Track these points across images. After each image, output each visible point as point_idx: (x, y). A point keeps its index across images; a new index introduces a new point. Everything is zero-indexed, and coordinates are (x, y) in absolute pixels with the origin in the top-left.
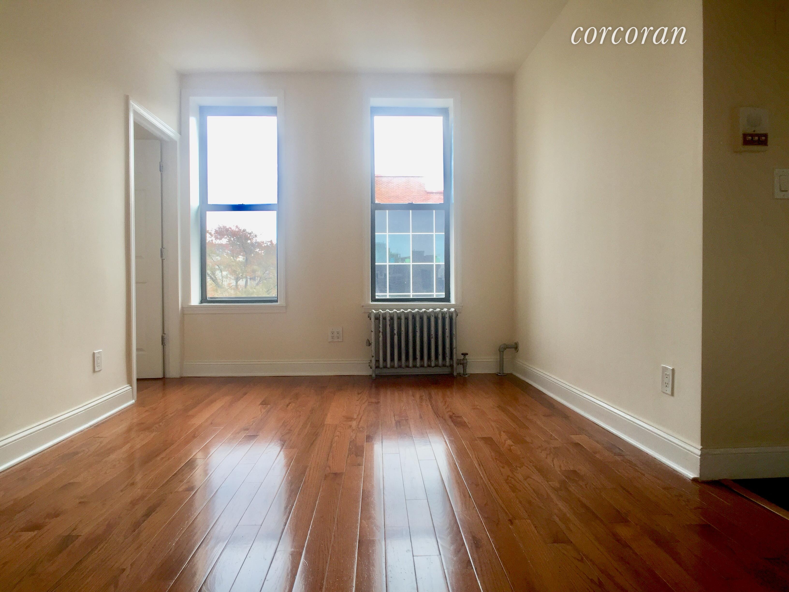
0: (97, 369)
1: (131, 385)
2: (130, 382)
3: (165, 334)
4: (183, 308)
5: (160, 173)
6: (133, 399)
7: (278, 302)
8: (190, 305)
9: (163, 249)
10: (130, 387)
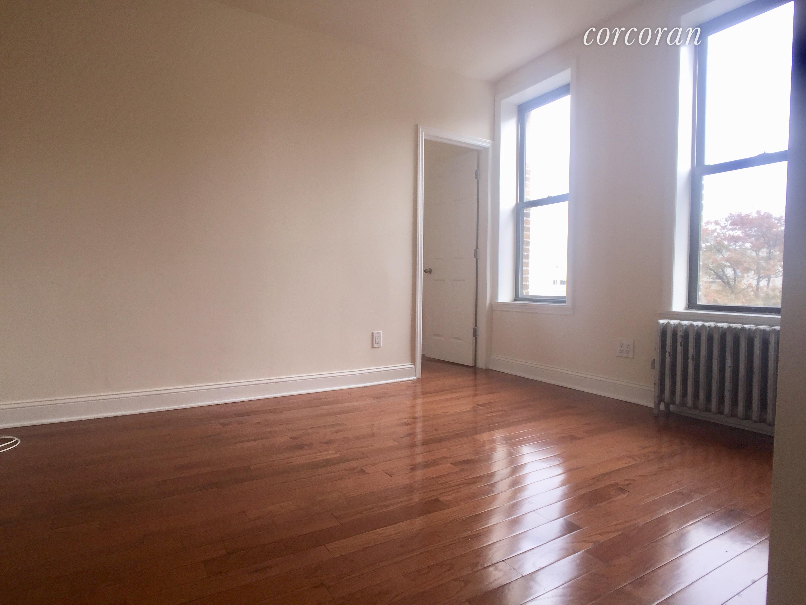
0: (375, 345)
1: (414, 364)
2: (413, 361)
3: (477, 327)
4: (491, 304)
5: (476, 181)
6: (416, 375)
7: (565, 303)
8: (497, 302)
9: (478, 249)
10: (413, 366)
